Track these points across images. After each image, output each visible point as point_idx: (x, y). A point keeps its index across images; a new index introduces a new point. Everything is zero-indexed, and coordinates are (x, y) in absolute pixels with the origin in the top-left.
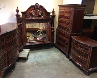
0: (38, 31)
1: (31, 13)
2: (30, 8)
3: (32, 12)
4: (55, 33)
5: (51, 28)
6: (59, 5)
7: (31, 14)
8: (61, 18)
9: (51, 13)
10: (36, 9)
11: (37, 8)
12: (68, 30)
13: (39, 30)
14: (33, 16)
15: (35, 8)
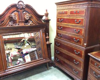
0: (22, 41)
1: (12, 17)
2: (8, 9)
3: (13, 14)
4: (53, 46)
5: (46, 39)
6: (56, 3)
7: (11, 19)
8: (63, 23)
9: (44, 16)
10: (19, 10)
11: (21, 9)
12: (79, 42)
13: (23, 39)
14: (15, 22)
15: (17, 8)
